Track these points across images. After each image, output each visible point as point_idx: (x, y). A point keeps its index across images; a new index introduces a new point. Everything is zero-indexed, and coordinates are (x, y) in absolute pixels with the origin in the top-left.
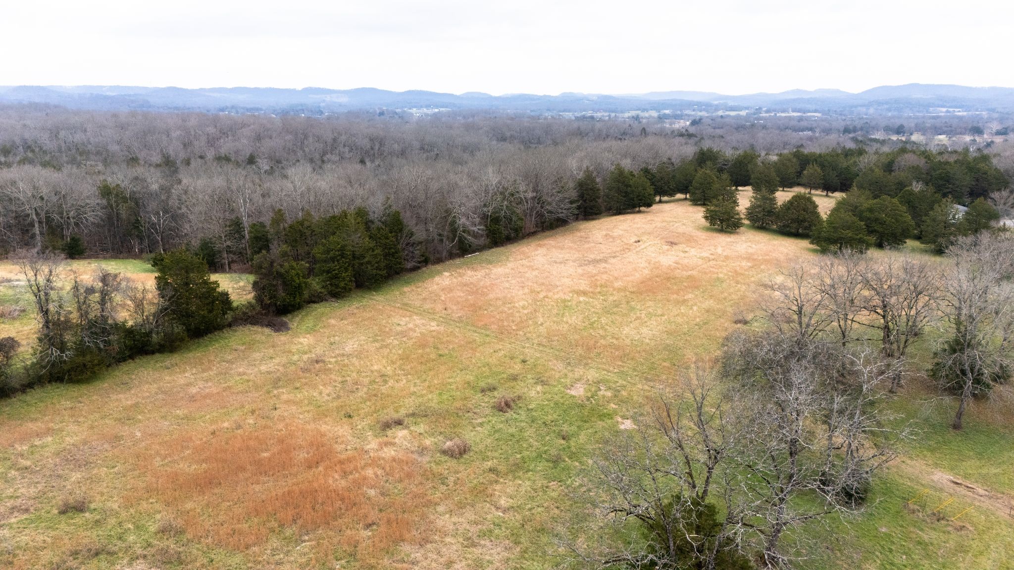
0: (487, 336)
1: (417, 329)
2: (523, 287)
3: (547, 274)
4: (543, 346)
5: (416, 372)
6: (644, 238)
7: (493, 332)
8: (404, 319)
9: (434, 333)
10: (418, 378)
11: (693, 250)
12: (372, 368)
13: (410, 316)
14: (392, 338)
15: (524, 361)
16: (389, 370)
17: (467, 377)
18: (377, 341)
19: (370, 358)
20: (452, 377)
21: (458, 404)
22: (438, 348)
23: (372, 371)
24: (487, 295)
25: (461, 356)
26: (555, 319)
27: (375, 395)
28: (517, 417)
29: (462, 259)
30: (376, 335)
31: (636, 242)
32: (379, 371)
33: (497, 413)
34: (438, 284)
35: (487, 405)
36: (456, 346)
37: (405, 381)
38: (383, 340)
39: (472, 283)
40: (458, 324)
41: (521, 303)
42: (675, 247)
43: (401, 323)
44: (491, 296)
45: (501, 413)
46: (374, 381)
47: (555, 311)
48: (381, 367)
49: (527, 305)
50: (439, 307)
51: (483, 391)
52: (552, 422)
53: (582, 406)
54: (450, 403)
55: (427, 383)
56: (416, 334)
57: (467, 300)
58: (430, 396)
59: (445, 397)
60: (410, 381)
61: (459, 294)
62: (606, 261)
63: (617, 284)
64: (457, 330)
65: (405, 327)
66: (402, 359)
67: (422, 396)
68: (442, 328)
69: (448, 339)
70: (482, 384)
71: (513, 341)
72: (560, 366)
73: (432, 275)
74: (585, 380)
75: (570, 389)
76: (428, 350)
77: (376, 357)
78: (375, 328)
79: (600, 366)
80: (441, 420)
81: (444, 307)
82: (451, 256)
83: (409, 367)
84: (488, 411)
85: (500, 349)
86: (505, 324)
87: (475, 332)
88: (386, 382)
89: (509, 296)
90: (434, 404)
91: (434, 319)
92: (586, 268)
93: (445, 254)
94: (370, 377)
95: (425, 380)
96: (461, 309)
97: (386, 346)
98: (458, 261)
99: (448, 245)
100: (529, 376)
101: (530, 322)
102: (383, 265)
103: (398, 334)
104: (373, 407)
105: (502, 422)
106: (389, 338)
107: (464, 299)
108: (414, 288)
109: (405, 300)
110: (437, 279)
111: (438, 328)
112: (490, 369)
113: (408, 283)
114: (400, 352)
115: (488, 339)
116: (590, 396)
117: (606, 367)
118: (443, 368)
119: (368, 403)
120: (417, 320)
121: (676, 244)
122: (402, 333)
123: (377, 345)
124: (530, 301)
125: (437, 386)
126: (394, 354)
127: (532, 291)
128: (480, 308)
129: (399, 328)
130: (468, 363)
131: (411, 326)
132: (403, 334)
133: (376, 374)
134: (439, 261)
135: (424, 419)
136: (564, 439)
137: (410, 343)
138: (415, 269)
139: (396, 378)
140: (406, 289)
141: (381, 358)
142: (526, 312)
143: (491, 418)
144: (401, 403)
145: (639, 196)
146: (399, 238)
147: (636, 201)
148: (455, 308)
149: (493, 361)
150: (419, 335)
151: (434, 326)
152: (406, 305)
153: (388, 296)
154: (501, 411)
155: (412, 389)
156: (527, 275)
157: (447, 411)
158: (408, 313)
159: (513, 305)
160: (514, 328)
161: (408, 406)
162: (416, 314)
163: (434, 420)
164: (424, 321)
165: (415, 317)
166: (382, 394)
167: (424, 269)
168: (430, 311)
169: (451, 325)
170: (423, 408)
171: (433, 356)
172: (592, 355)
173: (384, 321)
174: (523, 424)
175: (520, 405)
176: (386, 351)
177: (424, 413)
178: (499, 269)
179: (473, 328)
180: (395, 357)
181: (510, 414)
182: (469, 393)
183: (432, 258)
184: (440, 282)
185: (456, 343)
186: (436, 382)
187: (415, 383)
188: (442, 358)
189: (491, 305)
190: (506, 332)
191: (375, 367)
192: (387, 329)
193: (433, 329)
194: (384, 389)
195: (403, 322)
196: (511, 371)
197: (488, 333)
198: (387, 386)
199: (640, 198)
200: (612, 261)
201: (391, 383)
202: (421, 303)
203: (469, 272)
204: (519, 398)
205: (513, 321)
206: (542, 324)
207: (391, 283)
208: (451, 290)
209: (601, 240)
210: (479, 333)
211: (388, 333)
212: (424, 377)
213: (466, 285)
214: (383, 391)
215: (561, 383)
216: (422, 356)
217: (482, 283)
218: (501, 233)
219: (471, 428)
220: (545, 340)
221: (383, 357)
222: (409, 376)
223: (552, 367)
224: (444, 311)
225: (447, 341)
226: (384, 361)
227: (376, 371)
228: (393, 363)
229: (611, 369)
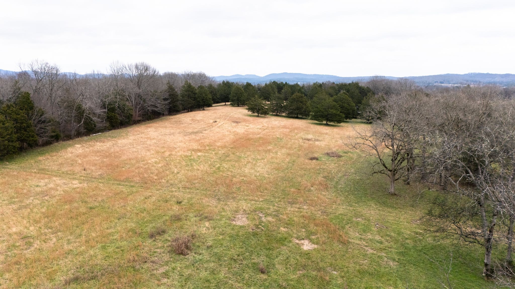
0: (132, 186)
1: (59, 188)
2: (148, 150)
3: (163, 141)
4: (188, 188)
5: (67, 227)
6: (218, 120)
7: (137, 183)
8: (42, 181)
9: (78, 190)
10: (71, 234)
11: (251, 125)
12: (10, 231)
13: (49, 178)
14: (32, 198)
15: (179, 203)
16: (33, 230)
17: (128, 225)
18: (14, 203)
19: (6, 221)
20: (111, 227)
21: (130, 256)
22: (86, 202)
23: (10, 235)
24: (120, 157)
25: (113, 206)
26: (187, 168)
27: (16, 263)
28: (200, 257)
29: (88, 137)
30: (13, 197)
31: (214, 122)
32: (19, 234)
33: (177, 257)
34: (72, 153)
35: (162, 250)
36: (104, 198)
37: (54, 240)
38: (21, 202)
39: (103, 151)
40: (100, 181)
41: (153, 160)
42: (239, 124)
43: (40, 184)
44: (124, 158)
45: (182, 256)
46: (14, 246)
47: (184, 163)
48: (22, 228)
49: (158, 161)
50: (77, 169)
51: (152, 236)
52: (239, 256)
53: (255, 234)
54: (119, 256)
55: (83, 238)
56: (58, 193)
57: (103, 162)
58: (92, 252)
59: (110, 250)
60: (61, 238)
61: (95, 158)
62: (201, 133)
63: (219, 144)
64: (101, 185)
65: (45, 187)
66: (47, 217)
67: (81, 253)
68: (85, 185)
69: (94, 192)
70: (149, 229)
71: (159, 188)
72: (213, 202)
73: (65, 147)
74: (242, 210)
75: (234, 220)
76: (75, 205)
77: (14, 218)
78: (10, 191)
79: (246, 198)
80: (116, 280)
81: (83, 168)
82: (79, 134)
83: (57, 223)
84: (166, 257)
85: (150, 196)
86: (146, 175)
87: (120, 185)
88: (30, 244)
89: (140, 156)
90: (99, 260)
91: (74, 179)
92: (190, 136)
93: (73, 132)
94: (8, 241)
95: (80, 235)
96: (99, 169)
97: (25, 207)
98: (85, 138)
99: (75, 125)
100: (191, 215)
101: (168, 172)
102: (15, 136)
103: (38, 194)
104: (15, 280)
105: (187, 267)
106: (27, 199)
107: (100, 161)
108: (49, 157)
109: (41, 167)
110: (70, 149)
111: (81, 185)
112: (149, 213)
113: (41, 154)
114: (43, 210)
115: (134, 189)
116: (258, 223)
117: (251, 198)
118: (97, 220)
119: (7, 276)
120: (58, 181)
121: (239, 122)
122: (42, 192)
123: (15, 207)
124: (160, 158)
125: (96, 239)
126: (37, 213)
127: (158, 152)
128: (117, 166)
129: (38, 189)
130: (123, 211)
131: (51, 185)
132: (44, 193)
133: (15, 236)
134: (69, 137)
135: (92, 282)
136: (263, 272)
137: (54, 201)
138: (47, 143)
139: (43, 237)
140: (40, 158)
141: (20, 219)
142: (160, 165)
143: (173, 265)
144: (55, 267)
145: (203, 100)
146: (30, 114)
147: (202, 103)
148: (93, 168)
149: (148, 205)
150: (62, 193)
151: (76, 184)
152: (43, 169)
153: (23, 165)
154: (182, 254)
155: (67, 247)
156: (148, 143)
157: (119, 266)
158: (46, 176)
159: (146, 162)
160: (155, 178)
161: (65, 269)
162: (56, 176)
163: (106, 281)
164: (65, 181)
165: (54, 178)
166: (26, 260)
167: (56, 144)
168: (69, 172)
169: (94, 182)
170: (87, 268)
171: (83, 209)
172: (234, 190)
173: (21, 184)
174: (212, 265)
175: (197, 244)
176: (26, 212)
177: (91, 275)
178: (123, 141)
179: (116, 182)
180: (39, 216)
181: (191, 256)
182: (136, 240)
183: (62, 135)
184: (73, 151)
185: (104, 196)
186: (94, 235)
187: (68, 240)
188: (94, 211)
189: (127, 164)
190: (149, 182)
191: (14, 230)
192: (25, 191)
193: (75, 186)
194: (28, 253)
195: (42, 183)
196: (171, 213)
197: (132, 184)
198: (32, 249)
199: (204, 101)
200: (204, 132)
201: (37, 244)
202: (59, 167)
203: (98, 143)
204: (193, 236)
205: (152, 173)
206: (178, 173)
207: (24, 154)
208: (85, 156)
209: (191, 122)
210: (123, 185)
211: (26, 194)
212: (78, 231)
213: (98, 152)
214: (28, 256)
215: (223, 217)
216: (70, 211)
217: (112, 150)
218: (117, 119)
219: (156, 282)
220: (187, 184)
221: (23, 218)
222: (59, 234)
223: (207, 204)
224: (83, 172)
225: (95, 195)
226: (25, 222)
227: (16, 233)
228: (36, 222)
229: (256, 199)
